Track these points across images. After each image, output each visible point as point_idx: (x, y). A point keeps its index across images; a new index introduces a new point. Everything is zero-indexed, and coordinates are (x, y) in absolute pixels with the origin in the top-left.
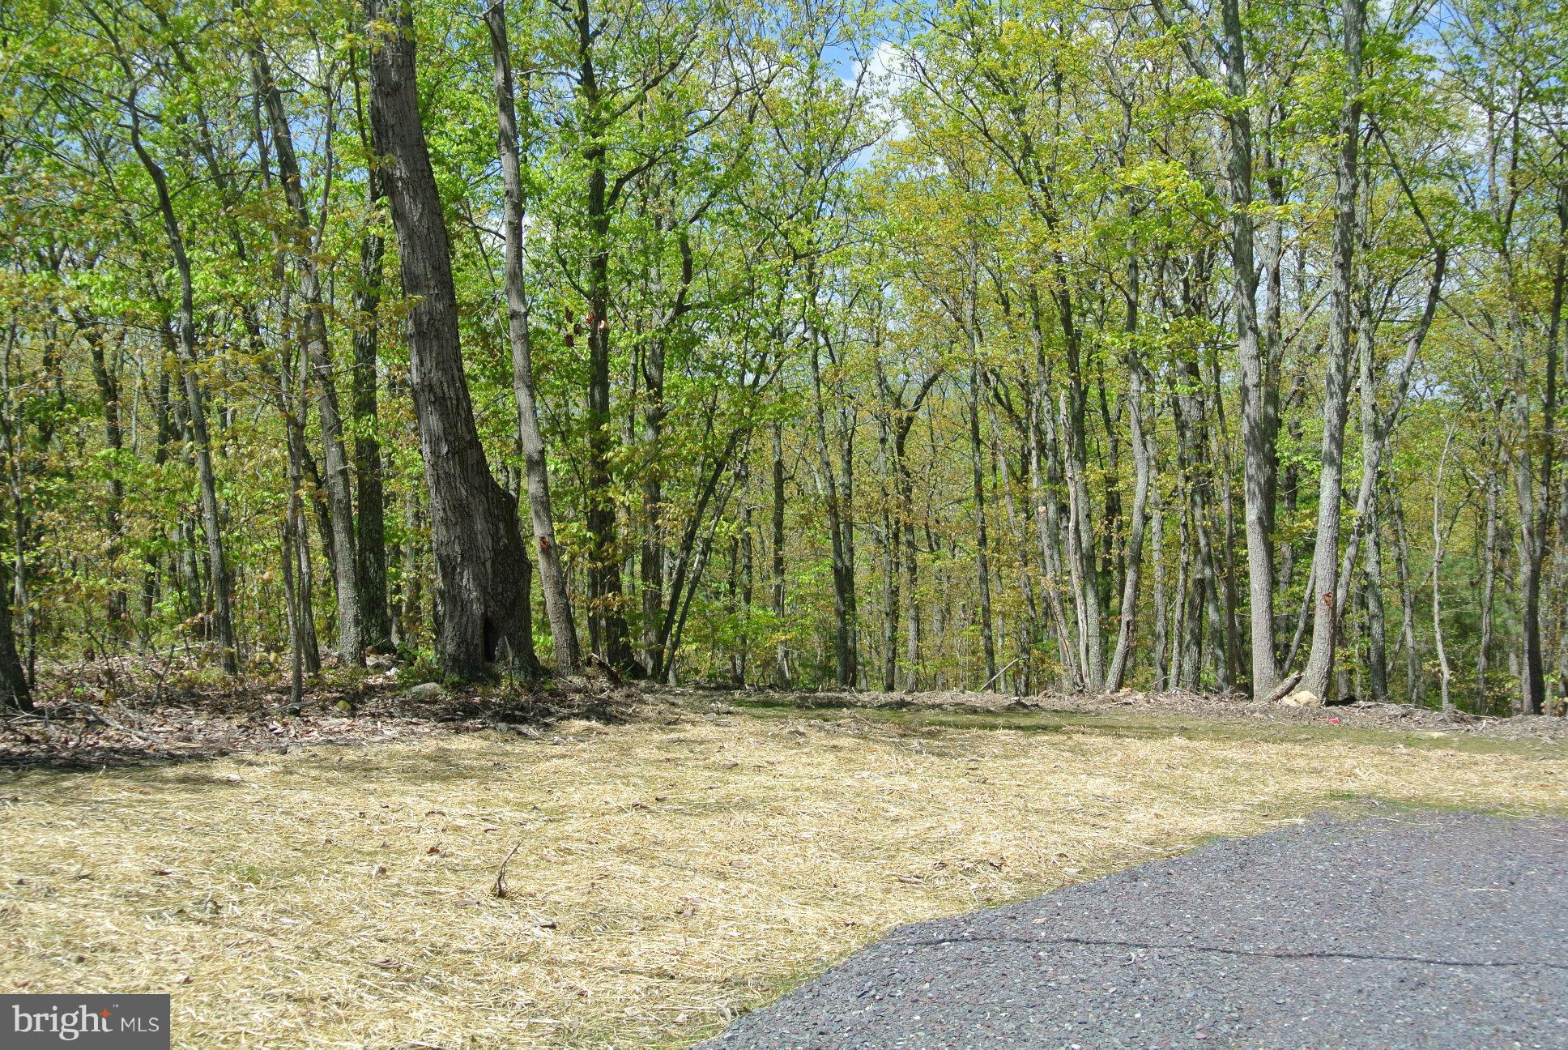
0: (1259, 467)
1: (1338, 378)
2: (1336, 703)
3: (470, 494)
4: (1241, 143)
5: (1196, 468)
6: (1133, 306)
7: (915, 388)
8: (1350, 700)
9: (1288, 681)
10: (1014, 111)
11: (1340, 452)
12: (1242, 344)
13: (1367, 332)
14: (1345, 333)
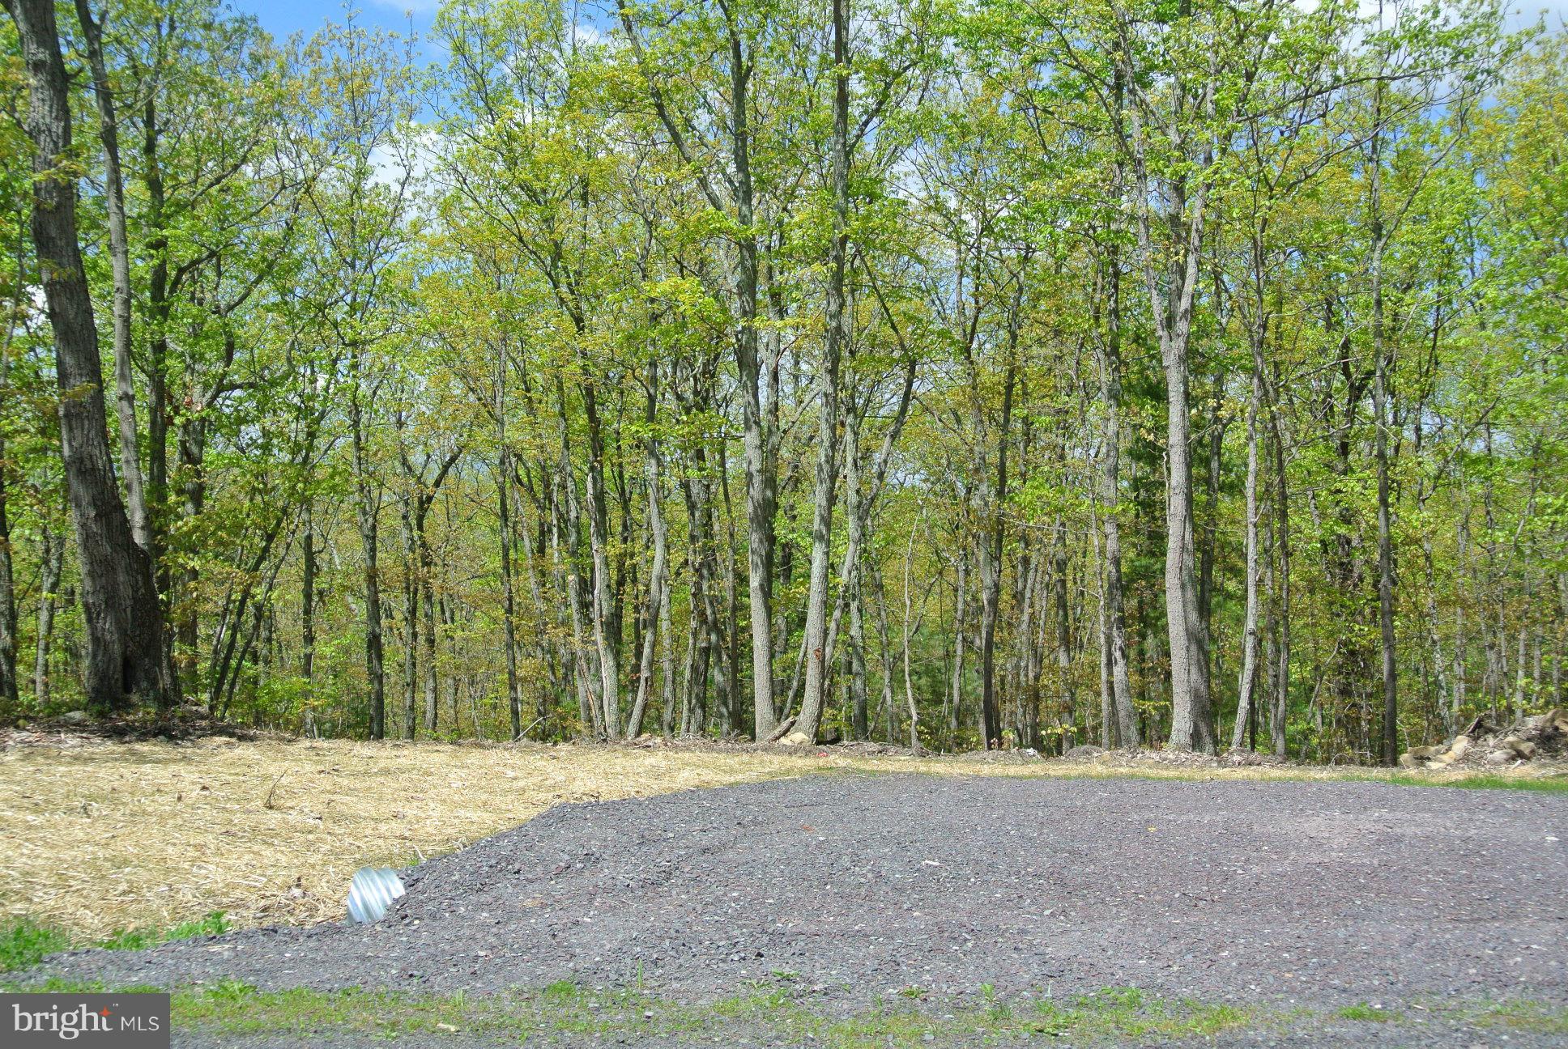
0: (761, 541)
1: (826, 468)
2: (825, 743)
3: (114, 550)
4: (749, 263)
5: (705, 544)
6: (652, 399)
7: (435, 471)
8: (836, 740)
9: (785, 724)
10: (546, 221)
11: (829, 530)
12: (748, 435)
13: (852, 427)
14: (833, 428)
